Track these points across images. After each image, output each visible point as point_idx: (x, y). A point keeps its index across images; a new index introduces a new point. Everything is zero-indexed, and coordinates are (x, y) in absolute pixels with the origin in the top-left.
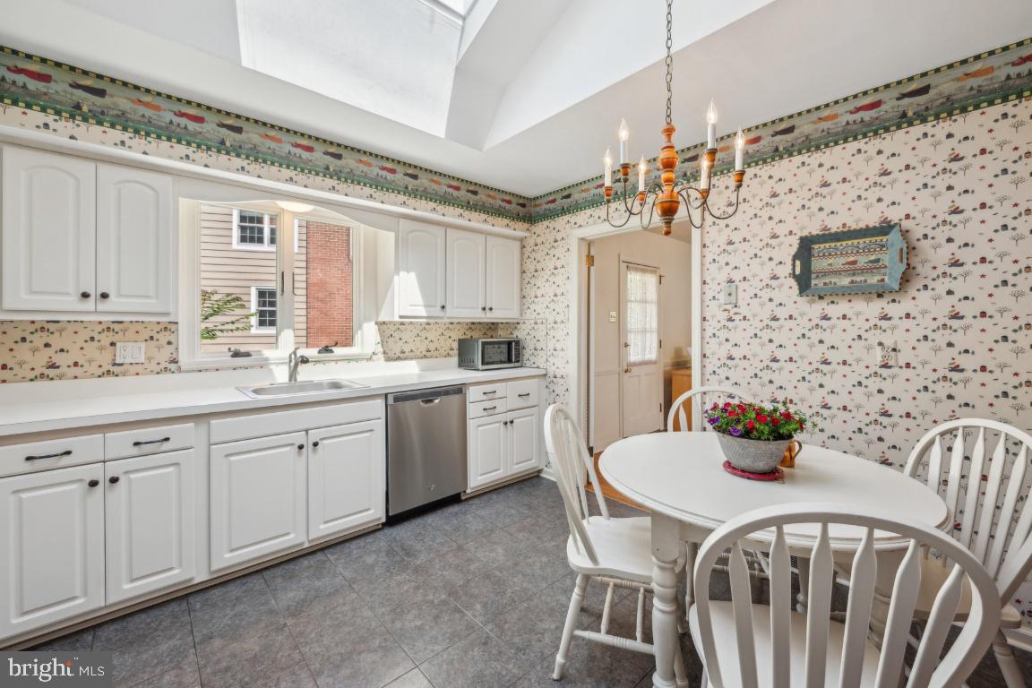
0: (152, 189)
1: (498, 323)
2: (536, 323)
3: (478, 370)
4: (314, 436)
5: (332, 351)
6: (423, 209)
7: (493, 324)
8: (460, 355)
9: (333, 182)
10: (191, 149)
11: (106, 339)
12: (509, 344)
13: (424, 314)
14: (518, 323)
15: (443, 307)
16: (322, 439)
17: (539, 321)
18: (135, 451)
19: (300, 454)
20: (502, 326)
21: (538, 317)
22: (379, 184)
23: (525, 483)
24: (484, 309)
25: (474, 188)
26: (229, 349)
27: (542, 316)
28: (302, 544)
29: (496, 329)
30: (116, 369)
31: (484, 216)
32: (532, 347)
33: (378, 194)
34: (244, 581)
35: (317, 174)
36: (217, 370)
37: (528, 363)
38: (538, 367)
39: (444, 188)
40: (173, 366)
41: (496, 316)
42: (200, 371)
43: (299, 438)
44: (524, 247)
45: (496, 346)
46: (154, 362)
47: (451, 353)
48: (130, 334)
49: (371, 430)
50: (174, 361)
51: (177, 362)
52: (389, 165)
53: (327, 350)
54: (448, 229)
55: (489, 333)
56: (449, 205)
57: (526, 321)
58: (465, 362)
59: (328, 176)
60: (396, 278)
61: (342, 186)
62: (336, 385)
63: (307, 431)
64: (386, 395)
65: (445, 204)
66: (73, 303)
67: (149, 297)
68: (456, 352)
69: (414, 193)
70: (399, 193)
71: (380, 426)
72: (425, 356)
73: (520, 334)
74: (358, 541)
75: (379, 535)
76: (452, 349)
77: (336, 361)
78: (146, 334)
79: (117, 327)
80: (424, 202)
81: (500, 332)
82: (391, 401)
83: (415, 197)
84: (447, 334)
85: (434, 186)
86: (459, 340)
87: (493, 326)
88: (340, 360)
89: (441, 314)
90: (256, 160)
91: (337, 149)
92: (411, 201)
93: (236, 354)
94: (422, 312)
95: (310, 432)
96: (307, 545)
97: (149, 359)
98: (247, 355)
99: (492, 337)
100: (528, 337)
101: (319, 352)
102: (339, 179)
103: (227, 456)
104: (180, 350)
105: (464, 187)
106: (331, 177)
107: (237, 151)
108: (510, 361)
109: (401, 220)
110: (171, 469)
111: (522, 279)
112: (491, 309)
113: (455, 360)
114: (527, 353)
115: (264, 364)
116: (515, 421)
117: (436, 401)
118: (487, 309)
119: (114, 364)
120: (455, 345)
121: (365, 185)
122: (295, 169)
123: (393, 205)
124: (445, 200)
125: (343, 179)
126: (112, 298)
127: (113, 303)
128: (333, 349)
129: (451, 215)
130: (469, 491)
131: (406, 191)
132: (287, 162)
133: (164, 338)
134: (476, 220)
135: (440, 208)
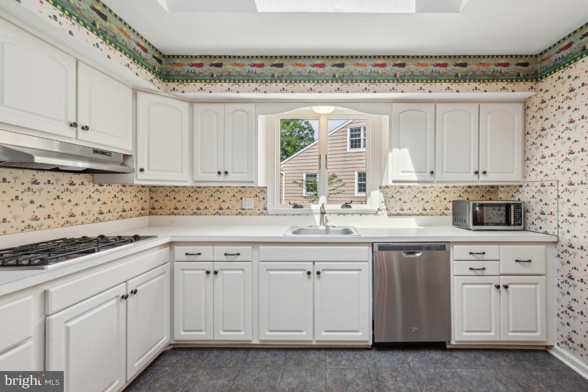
0: (246, 112)
1: (498, 187)
2: (543, 186)
3: (470, 230)
4: (319, 266)
5: (350, 207)
6: (411, 91)
7: (492, 187)
8: (454, 214)
9: (338, 85)
10: (258, 84)
11: (239, 195)
12: (508, 206)
13: (416, 179)
14: (521, 186)
15: (432, 172)
16: (323, 270)
17: (546, 183)
18: (225, 258)
19: (309, 278)
20: (502, 189)
21: (546, 178)
22: (372, 79)
23: (527, 355)
24: (477, 173)
25: (462, 61)
26: (290, 203)
27: (551, 177)
28: (311, 341)
29: (496, 192)
30: (243, 212)
31: (473, 85)
32: (538, 210)
33: (372, 87)
34: (277, 353)
35: (328, 82)
36: (285, 215)
37: (533, 228)
38: (546, 233)
39: (431, 68)
40: (265, 212)
41: (492, 178)
42: (277, 215)
43: (309, 266)
44: (528, 107)
45: (497, 208)
46: (257, 209)
47: (446, 212)
48: (248, 193)
49: (360, 270)
50: (265, 209)
51: (266, 209)
52: (381, 62)
53: (347, 205)
54: (438, 105)
55: (488, 196)
56: (436, 82)
57: (530, 184)
58: (458, 221)
59: (335, 81)
60: (390, 154)
61: (344, 87)
62: (347, 231)
63: (314, 262)
64: (373, 243)
65: (431, 82)
66: (215, 177)
67: (244, 172)
68: (451, 211)
69: (402, 79)
70: (389, 81)
71: (367, 268)
72: (421, 214)
73: (524, 197)
74: (350, 353)
75: (366, 354)
76: (447, 209)
77: (352, 214)
78: (254, 194)
79: (243, 190)
80: (411, 84)
81: (501, 195)
82: (376, 248)
83: (403, 81)
84: (443, 196)
85: (422, 69)
86: (454, 202)
87: (493, 189)
88: (356, 213)
89: (430, 178)
90: (291, 82)
91: (339, 60)
92: (400, 86)
93: (296, 206)
94: (414, 177)
95: (316, 263)
96: (314, 343)
97: (255, 207)
98: (301, 207)
99: (490, 199)
100: (533, 200)
101: (342, 207)
102: (342, 82)
103: (267, 270)
104: (268, 202)
105: (451, 62)
106: (337, 82)
107: (280, 79)
108: (508, 223)
109: (394, 104)
110: (240, 272)
111: (525, 141)
112: (485, 173)
113: (450, 218)
114: (531, 217)
115: (310, 213)
116: (511, 287)
117: (418, 255)
118: (480, 173)
119: (242, 209)
120: (450, 206)
121: (361, 82)
122: (314, 82)
123: (385, 93)
124: (433, 78)
125: (345, 81)
126: (230, 174)
127: (231, 177)
128: (351, 205)
129: (439, 91)
130: (453, 342)
131: (396, 79)
132: (309, 78)
133: (261, 195)
134: (466, 91)
135: (427, 86)
